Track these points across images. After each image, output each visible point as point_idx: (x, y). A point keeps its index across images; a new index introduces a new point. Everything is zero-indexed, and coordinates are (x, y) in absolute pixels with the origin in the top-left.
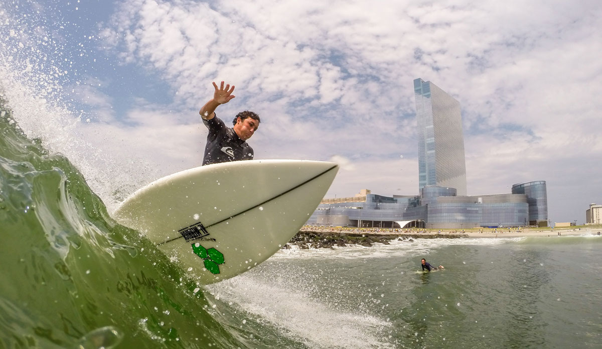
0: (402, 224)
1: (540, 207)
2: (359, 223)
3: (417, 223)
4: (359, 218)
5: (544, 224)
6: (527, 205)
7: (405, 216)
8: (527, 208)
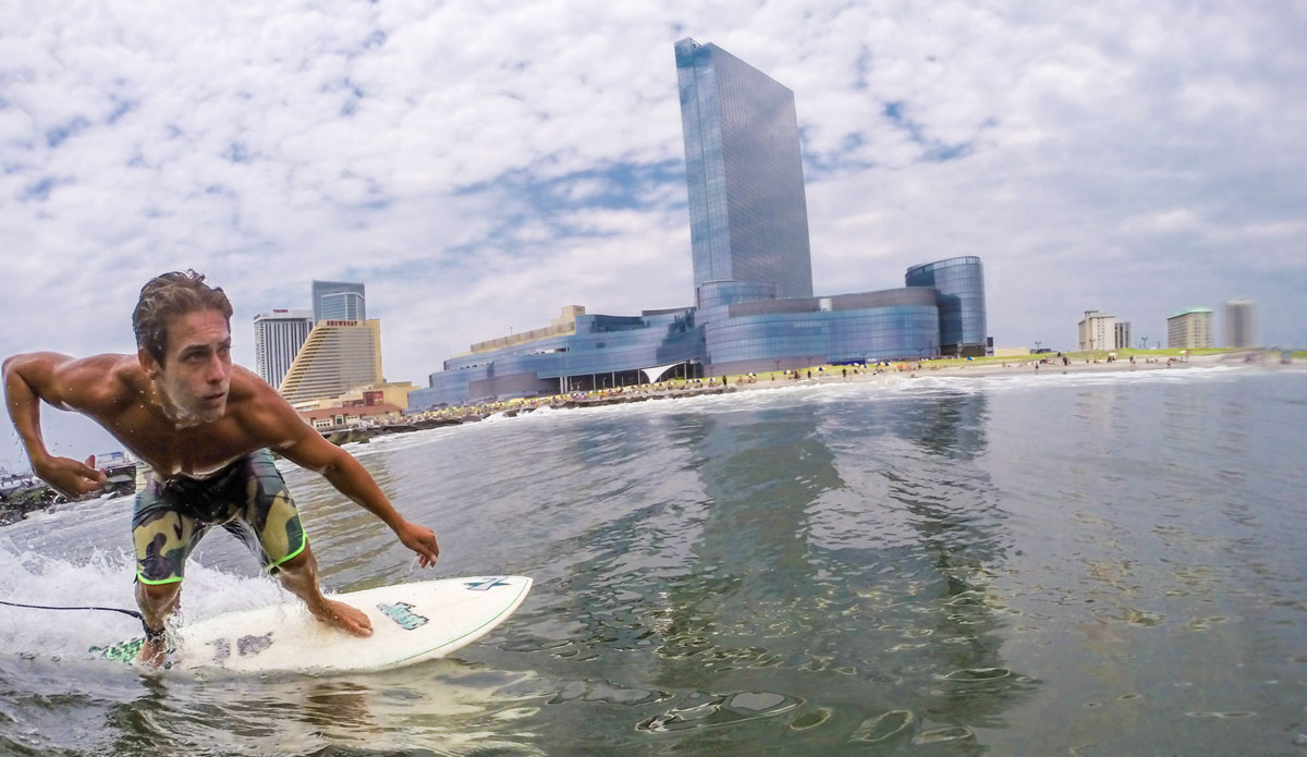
0: (654, 373)
1: (966, 314)
2: (563, 385)
3: (690, 367)
4: (561, 372)
5: (979, 350)
6: (935, 310)
7: (661, 357)
8: (936, 318)
